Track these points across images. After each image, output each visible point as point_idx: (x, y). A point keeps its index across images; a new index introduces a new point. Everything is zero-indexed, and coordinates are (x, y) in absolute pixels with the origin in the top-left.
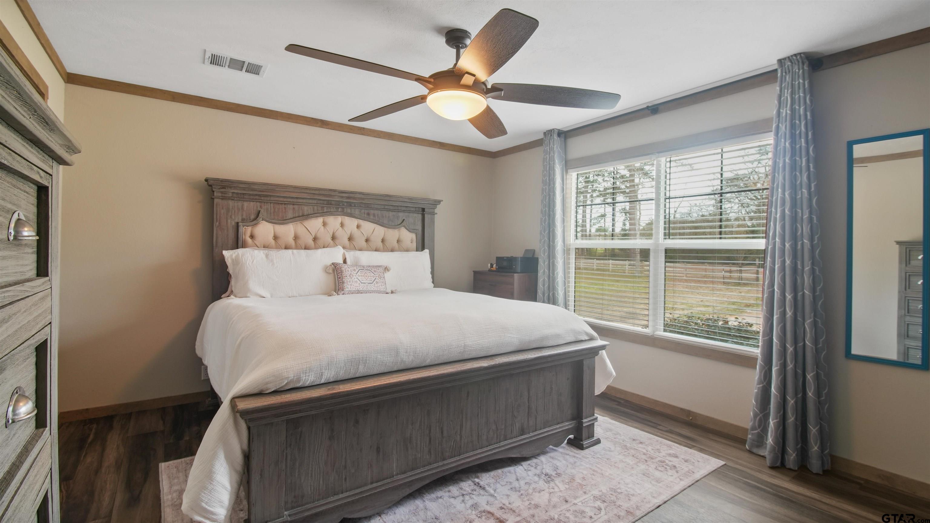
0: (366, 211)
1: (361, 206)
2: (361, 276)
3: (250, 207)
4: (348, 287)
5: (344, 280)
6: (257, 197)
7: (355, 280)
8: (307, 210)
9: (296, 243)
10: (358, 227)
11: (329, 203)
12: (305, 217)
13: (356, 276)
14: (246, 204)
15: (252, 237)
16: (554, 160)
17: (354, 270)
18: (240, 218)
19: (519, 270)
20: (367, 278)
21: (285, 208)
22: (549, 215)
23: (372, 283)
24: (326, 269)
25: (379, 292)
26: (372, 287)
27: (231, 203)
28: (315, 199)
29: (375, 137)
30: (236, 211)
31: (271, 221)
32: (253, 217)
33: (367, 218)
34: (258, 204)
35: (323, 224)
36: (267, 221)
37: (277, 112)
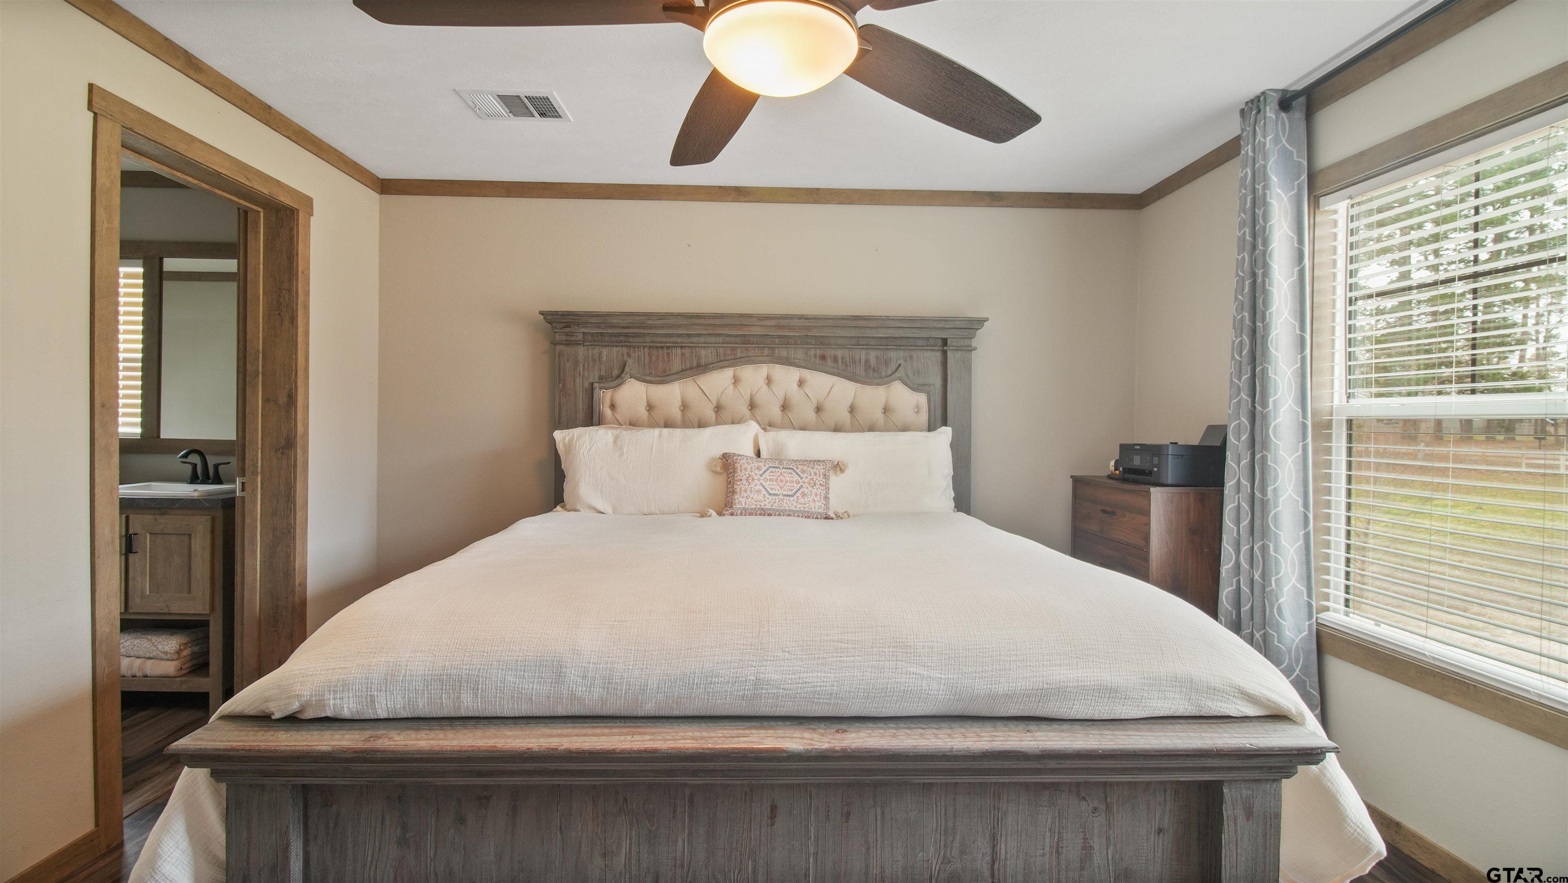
0: (818, 352)
1: (807, 343)
2: (772, 480)
3: (611, 354)
4: (741, 501)
5: (735, 487)
6: (622, 338)
7: (756, 488)
8: (706, 355)
9: (683, 416)
10: (801, 383)
11: (746, 340)
12: (700, 368)
13: (759, 480)
14: (605, 351)
15: (613, 406)
16: (1265, 178)
17: (759, 468)
18: (597, 377)
19: (1170, 475)
20: (782, 484)
21: (668, 354)
22: (1254, 331)
23: (792, 496)
24: (710, 467)
25: (808, 516)
26: (791, 504)
27: (581, 350)
28: (720, 335)
29: (841, 203)
30: (591, 364)
31: (643, 377)
32: (616, 372)
33: (821, 363)
34: (625, 350)
35: (733, 381)
36: (637, 379)
37: (660, 186)
